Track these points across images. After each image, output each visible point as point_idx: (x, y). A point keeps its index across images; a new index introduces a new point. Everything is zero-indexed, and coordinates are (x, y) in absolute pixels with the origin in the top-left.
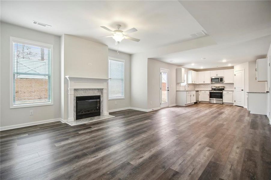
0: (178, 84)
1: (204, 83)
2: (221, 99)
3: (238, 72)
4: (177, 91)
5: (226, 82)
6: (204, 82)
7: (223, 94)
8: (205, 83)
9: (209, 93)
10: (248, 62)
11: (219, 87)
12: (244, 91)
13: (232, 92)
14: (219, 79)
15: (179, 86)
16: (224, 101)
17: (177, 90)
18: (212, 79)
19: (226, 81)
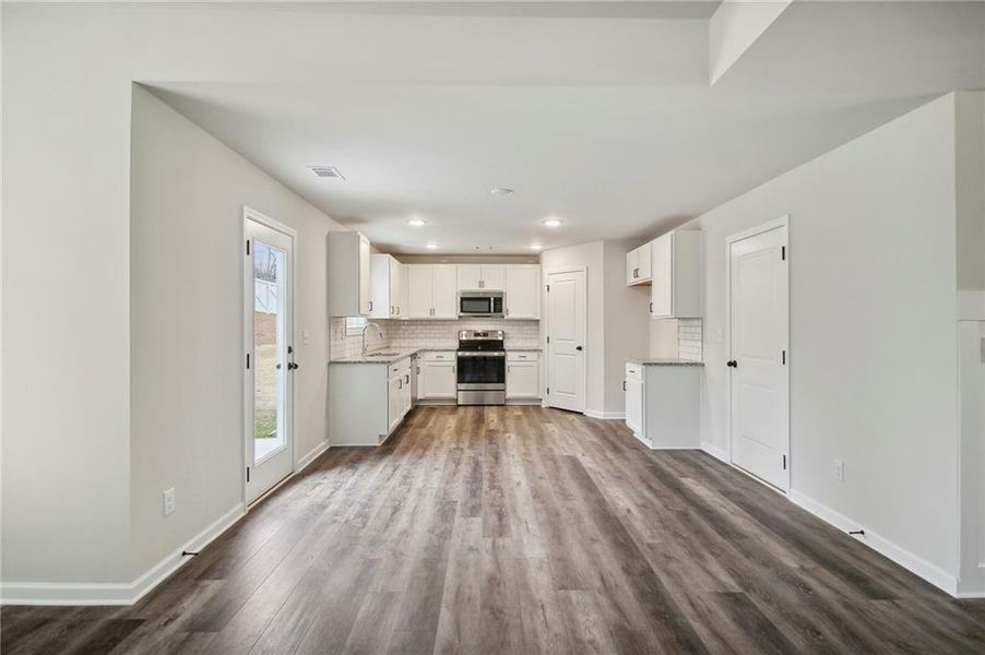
0: (334, 320)
1: (433, 317)
2: (499, 386)
3: (559, 277)
4: (331, 363)
5: (512, 315)
6: (432, 311)
7: (507, 364)
8: (438, 316)
9: (455, 364)
10: (601, 244)
11: (485, 334)
12: (584, 351)
13: (535, 354)
14: (489, 299)
15: (339, 335)
16: (510, 393)
17: (332, 359)
18: (463, 299)
19: (513, 309)
